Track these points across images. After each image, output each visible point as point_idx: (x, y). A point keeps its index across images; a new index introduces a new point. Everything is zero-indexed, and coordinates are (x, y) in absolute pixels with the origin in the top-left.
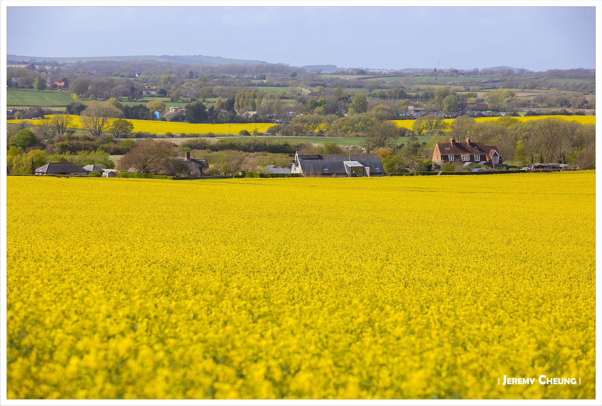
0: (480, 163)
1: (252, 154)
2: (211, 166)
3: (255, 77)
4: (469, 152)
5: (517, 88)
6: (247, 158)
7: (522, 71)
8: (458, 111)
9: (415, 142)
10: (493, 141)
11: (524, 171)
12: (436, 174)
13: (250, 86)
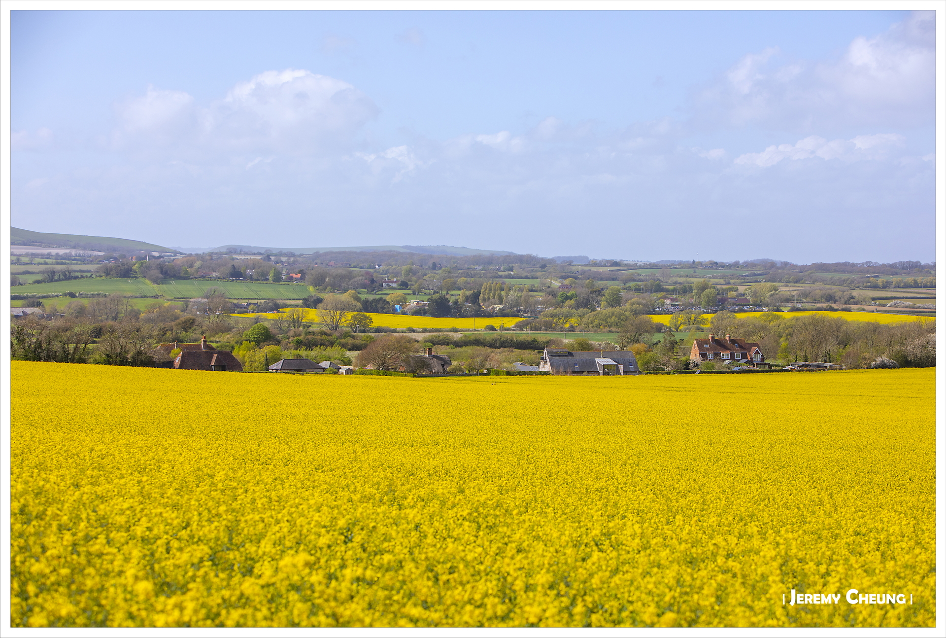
0: (740, 362)
1: (498, 350)
2: (455, 363)
3: (502, 268)
4: (730, 350)
5: (780, 281)
6: (493, 355)
7: (786, 264)
8: (718, 306)
9: (672, 339)
10: (754, 339)
11: (787, 371)
12: (694, 372)
13: (497, 278)
